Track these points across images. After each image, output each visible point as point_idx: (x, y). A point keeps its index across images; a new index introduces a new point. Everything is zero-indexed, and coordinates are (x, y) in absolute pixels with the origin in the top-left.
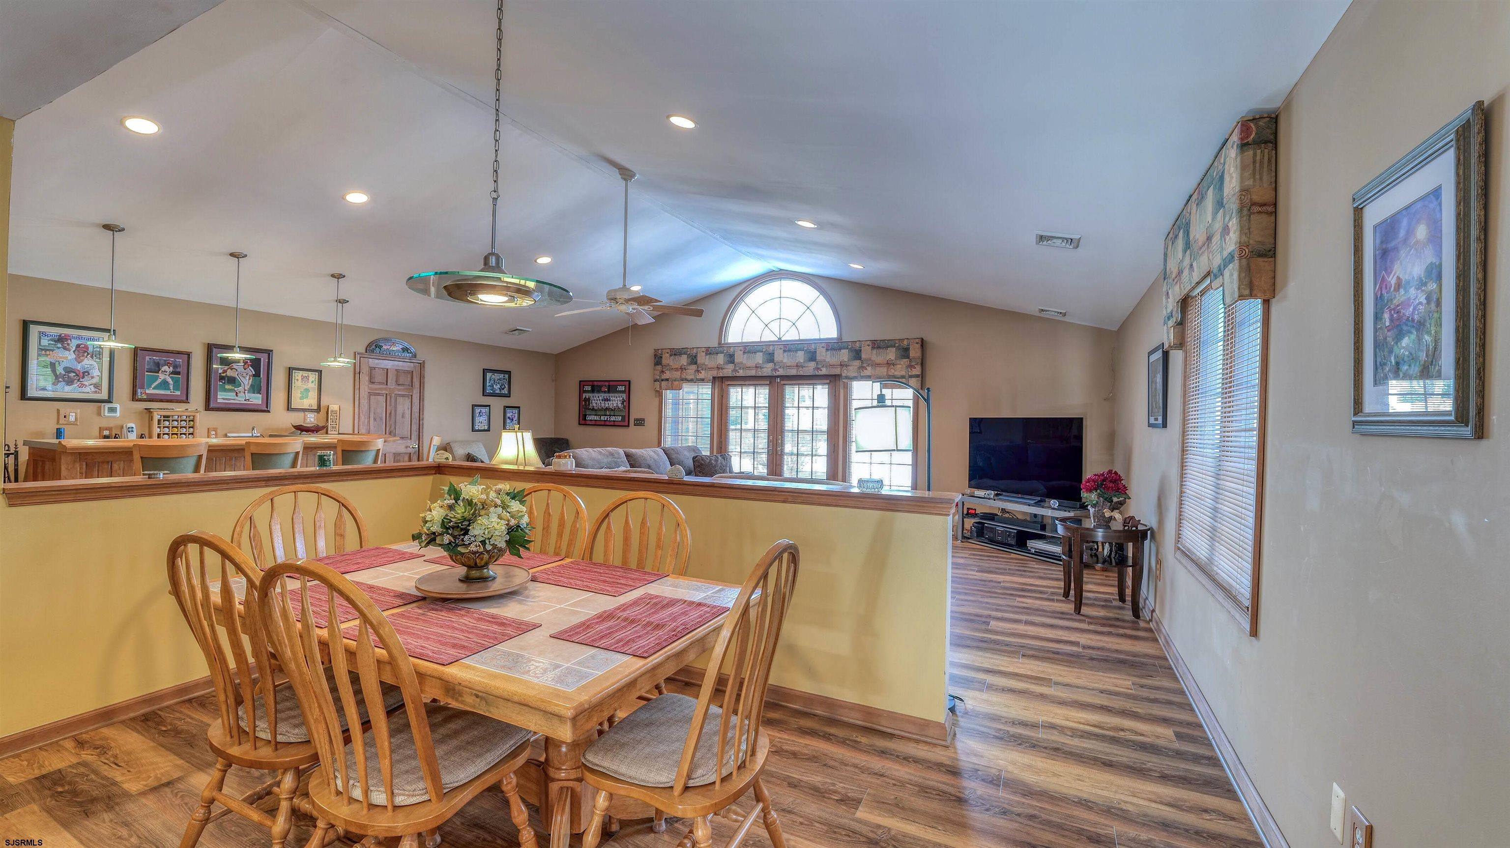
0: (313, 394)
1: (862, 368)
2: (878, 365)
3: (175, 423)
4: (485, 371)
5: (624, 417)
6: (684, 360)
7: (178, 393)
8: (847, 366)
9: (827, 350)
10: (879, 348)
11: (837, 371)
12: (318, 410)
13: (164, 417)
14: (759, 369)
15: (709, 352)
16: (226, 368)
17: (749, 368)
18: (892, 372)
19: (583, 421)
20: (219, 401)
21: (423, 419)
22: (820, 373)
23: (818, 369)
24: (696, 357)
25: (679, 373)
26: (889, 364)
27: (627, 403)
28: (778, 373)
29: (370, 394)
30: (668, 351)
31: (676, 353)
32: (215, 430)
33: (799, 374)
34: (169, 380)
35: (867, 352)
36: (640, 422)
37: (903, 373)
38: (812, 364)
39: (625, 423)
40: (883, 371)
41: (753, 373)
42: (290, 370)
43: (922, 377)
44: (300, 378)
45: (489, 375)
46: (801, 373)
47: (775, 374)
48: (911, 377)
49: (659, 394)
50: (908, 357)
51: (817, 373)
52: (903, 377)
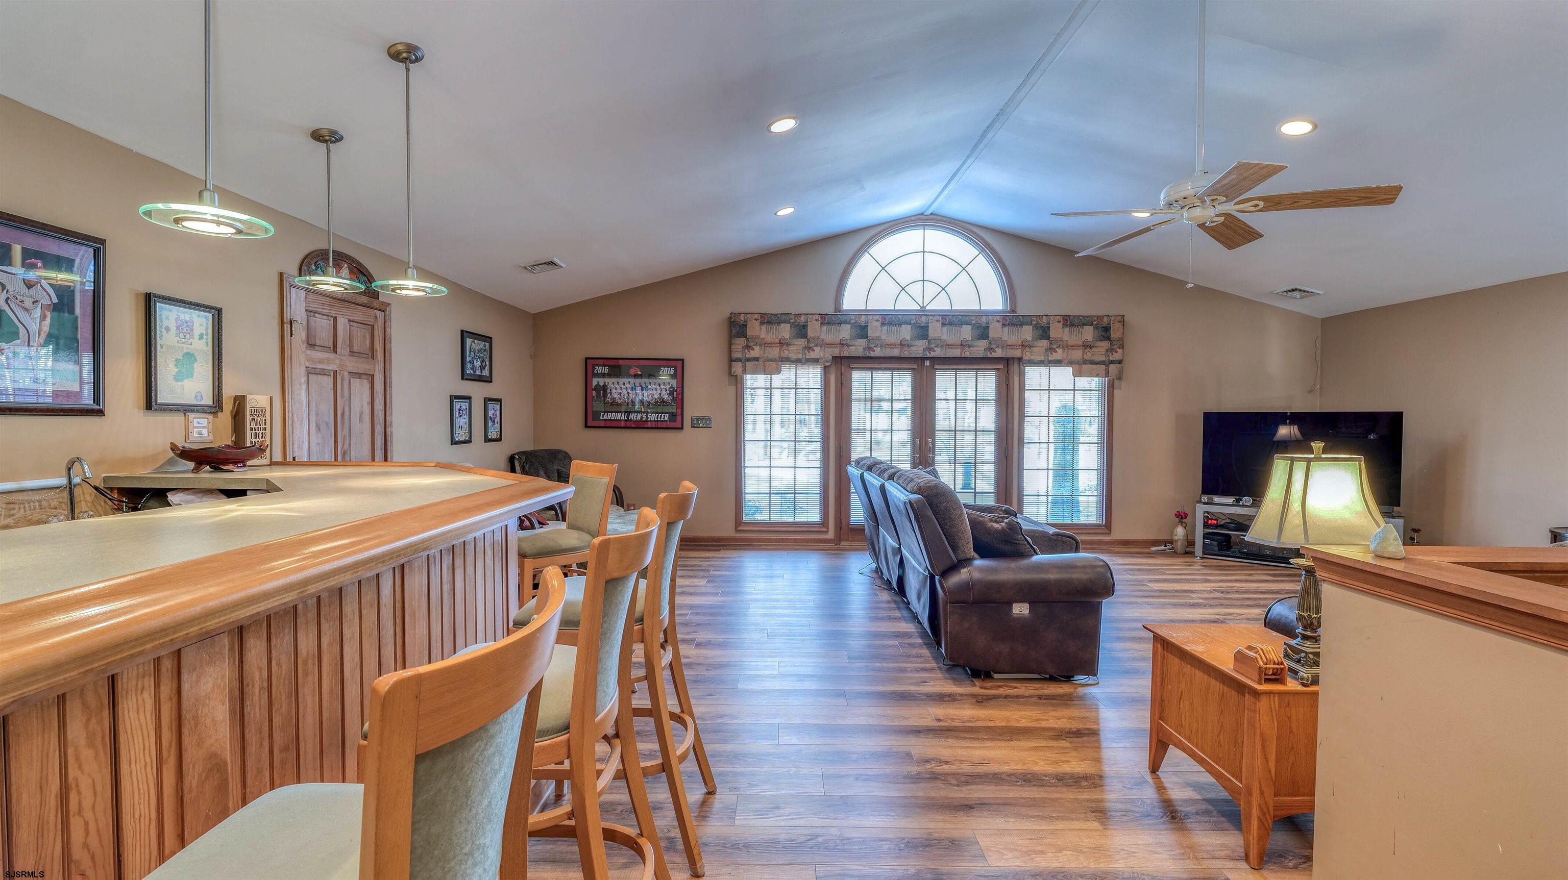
0: (203, 369)
1: (1051, 350)
2: (1073, 347)
4: (464, 334)
5: (673, 416)
6: (785, 331)
8: (1030, 347)
9: (1004, 325)
10: (1072, 325)
11: (1011, 353)
12: (217, 406)
14: (906, 348)
15: (826, 320)
17: (891, 346)
18: (1088, 356)
19: (591, 421)
22: (994, 355)
24: (805, 327)
25: (775, 350)
26: (1087, 346)
27: (679, 392)
28: (933, 354)
30: (756, 316)
31: (769, 320)
33: (963, 355)
35: (1057, 331)
36: (701, 422)
37: (1100, 358)
38: (984, 343)
39: (674, 423)
40: (1077, 354)
41: (896, 352)
42: (149, 301)
43: (1122, 363)
44: (171, 323)
46: (967, 355)
47: (928, 355)
48: (1108, 363)
49: (737, 382)
50: (1108, 338)
51: (989, 356)
52: (1101, 363)
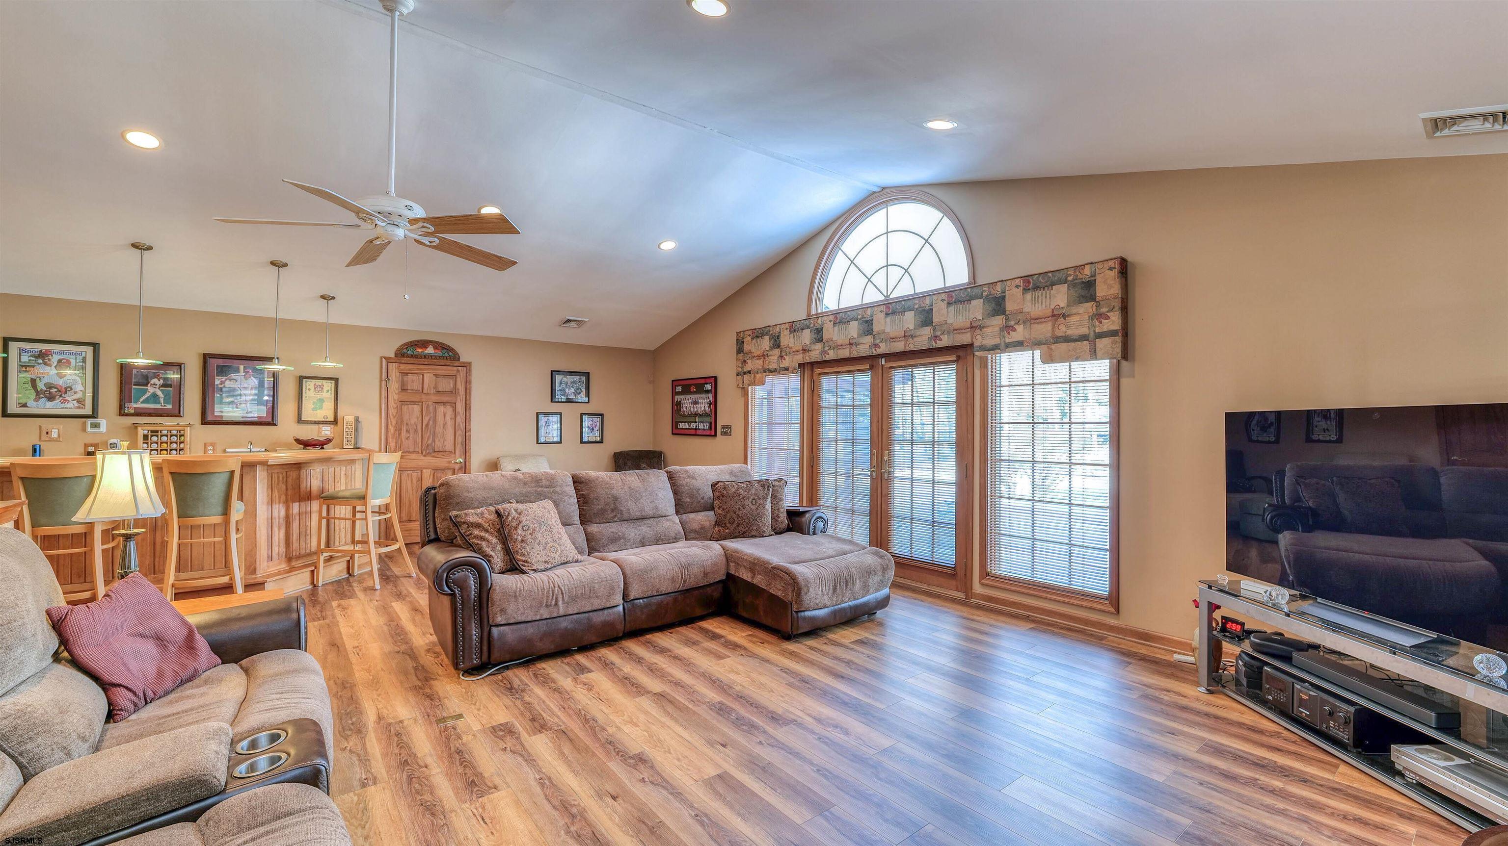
0: (329, 406)
1: (1008, 328)
2: (1037, 320)
3: (164, 439)
4: (553, 373)
5: (711, 424)
6: (766, 343)
7: (169, 406)
8: (982, 328)
9: (949, 304)
10: (1036, 288)
11: (965, 339)
12: (335, 422)
13: (152, 432)
14: (854, 347)
15: (794, 328)
16: (224, 379)
17: (842, 347)
18: (1062, 330)
19: (675, 429)
20: (216, 414)
21: (470, 430)
22: (940, 344)
23: (935, 338)
24: (778, 337)
25: (760, 362)
26: (1057, 316)
27: (714, 404)
28: (879, 351)
29: (403, 402)
30: (750, 333)
31: (758, 334)
32: (213, 445)
33: (908, 349)
34: (159, 393)
35: (1015, 300)
36: (727, 430)
37: (1084, 330)
38: (927, 331)
39: (712, 433)
40: (1044, 330)
41: (845, 353)
42: (301, 379)
43: (1126, 334)
44: (312, 387)
45: (558, 378)
46: (911, 347)
47: (875, 353)
48: (1100, 336)
49: (745, 393)
50: (1093, 298)
51: (935, 346)
52: (1083, 338)
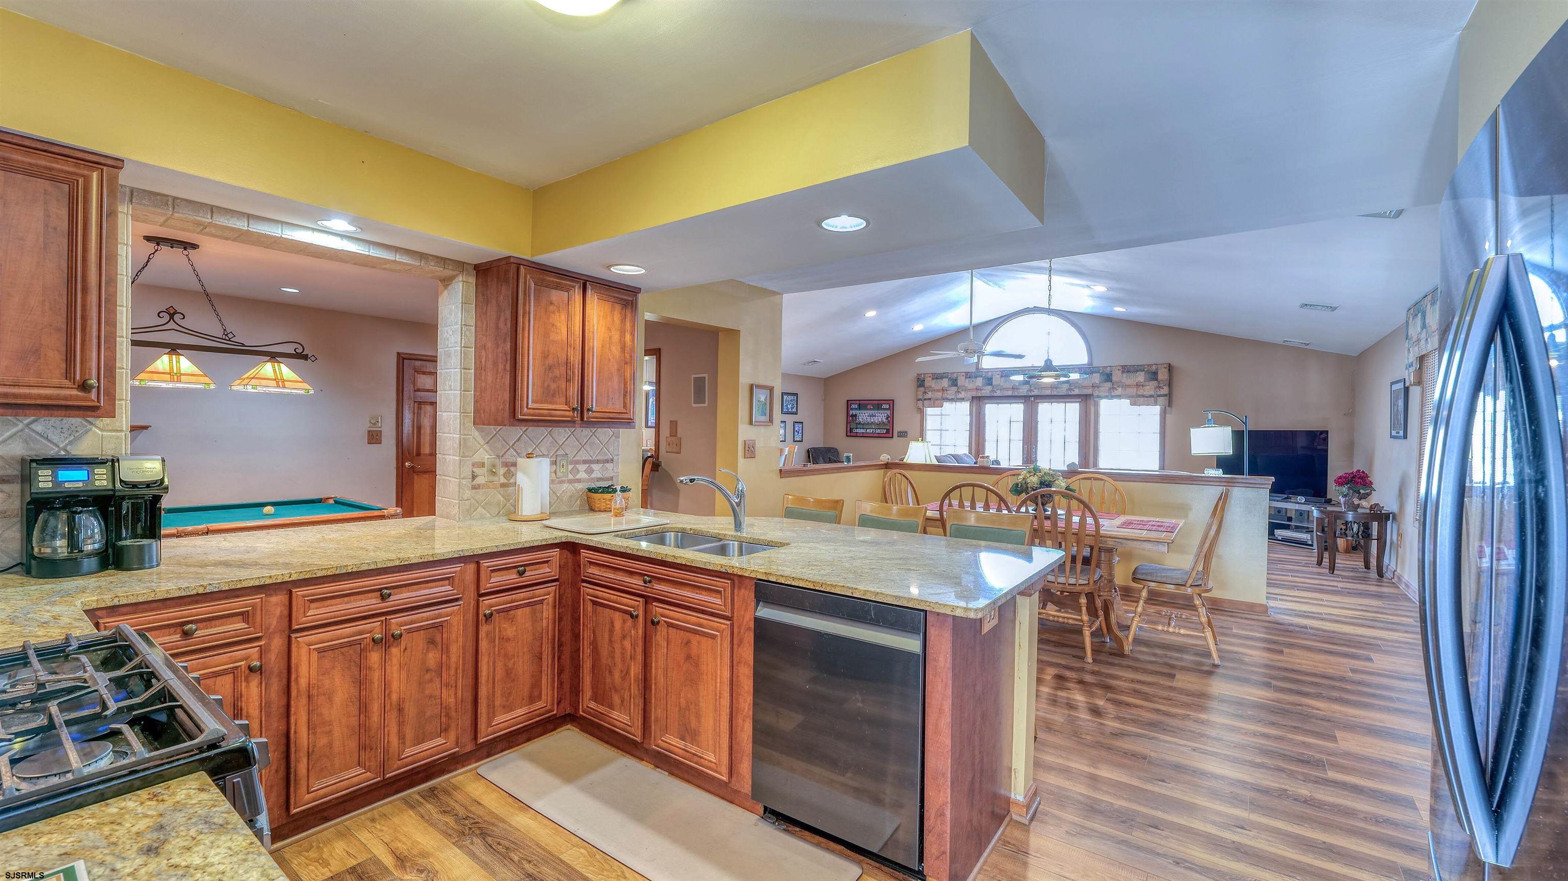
1: (1113, 388)
2: (1129, 386)
5: (888, 431)
8: (1098, 387)
10: (1128, 372)
11: (1089, 391)
14: (1019, 390)
15: (968, 375)
17: (1007, 389)
18: (1141, 392)
19: (850, 433)
22: (1073, 393)
23: (1070, 390)
24: (956, 380)
25: (940, 394)
26: (1138, 385)
27: (891, 419)
28: (1033, 394)
30: (931, 375)
31: (937, 377)
35: (1117, 376)
36: (903, 434)
37: (1152, 393)
38: (1066, 386)
39: (889, 435)
40: (1133, 391)
41: (1010, 393)
43: (1170, 396)
45: (785, 397)
46: (1055, 393)
47: (1030, 394)
48: (1160, 396)
49: (921, 412)
50: (1156, 380)
51: (1070, 393)
52: (1151, 396)
